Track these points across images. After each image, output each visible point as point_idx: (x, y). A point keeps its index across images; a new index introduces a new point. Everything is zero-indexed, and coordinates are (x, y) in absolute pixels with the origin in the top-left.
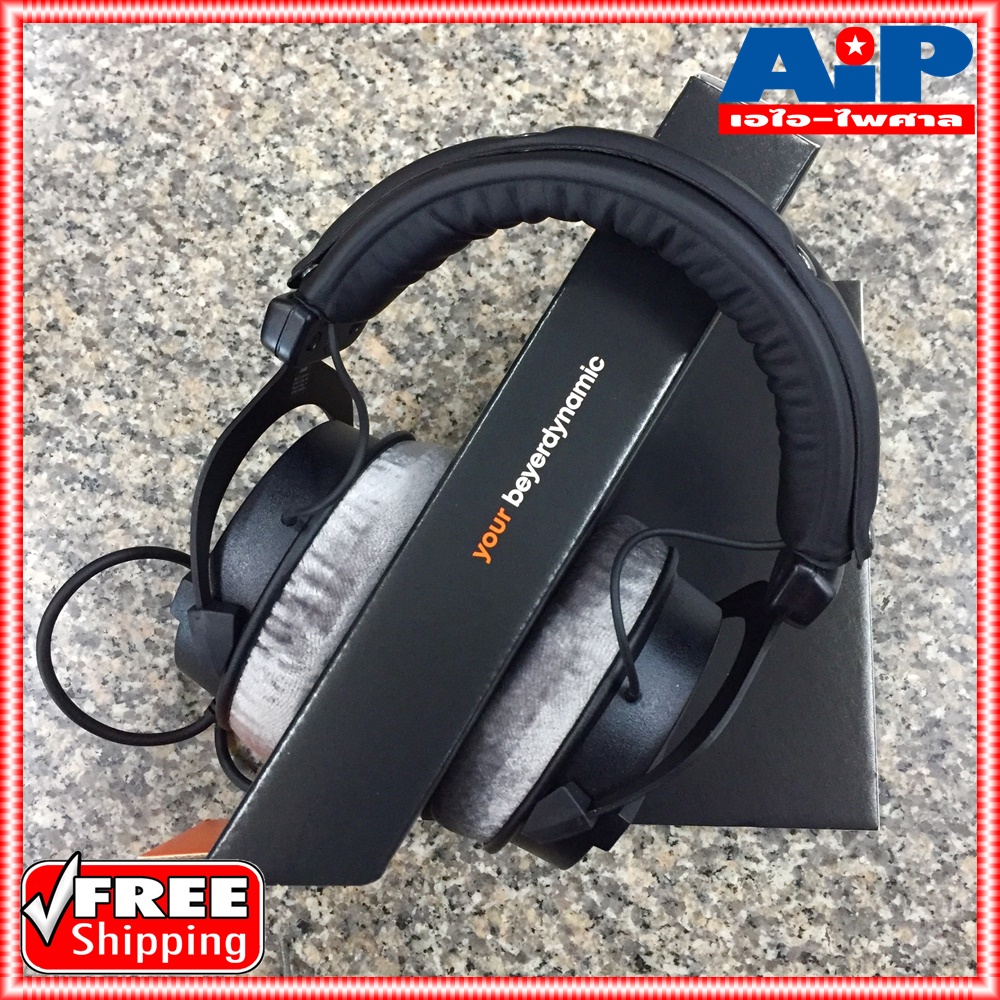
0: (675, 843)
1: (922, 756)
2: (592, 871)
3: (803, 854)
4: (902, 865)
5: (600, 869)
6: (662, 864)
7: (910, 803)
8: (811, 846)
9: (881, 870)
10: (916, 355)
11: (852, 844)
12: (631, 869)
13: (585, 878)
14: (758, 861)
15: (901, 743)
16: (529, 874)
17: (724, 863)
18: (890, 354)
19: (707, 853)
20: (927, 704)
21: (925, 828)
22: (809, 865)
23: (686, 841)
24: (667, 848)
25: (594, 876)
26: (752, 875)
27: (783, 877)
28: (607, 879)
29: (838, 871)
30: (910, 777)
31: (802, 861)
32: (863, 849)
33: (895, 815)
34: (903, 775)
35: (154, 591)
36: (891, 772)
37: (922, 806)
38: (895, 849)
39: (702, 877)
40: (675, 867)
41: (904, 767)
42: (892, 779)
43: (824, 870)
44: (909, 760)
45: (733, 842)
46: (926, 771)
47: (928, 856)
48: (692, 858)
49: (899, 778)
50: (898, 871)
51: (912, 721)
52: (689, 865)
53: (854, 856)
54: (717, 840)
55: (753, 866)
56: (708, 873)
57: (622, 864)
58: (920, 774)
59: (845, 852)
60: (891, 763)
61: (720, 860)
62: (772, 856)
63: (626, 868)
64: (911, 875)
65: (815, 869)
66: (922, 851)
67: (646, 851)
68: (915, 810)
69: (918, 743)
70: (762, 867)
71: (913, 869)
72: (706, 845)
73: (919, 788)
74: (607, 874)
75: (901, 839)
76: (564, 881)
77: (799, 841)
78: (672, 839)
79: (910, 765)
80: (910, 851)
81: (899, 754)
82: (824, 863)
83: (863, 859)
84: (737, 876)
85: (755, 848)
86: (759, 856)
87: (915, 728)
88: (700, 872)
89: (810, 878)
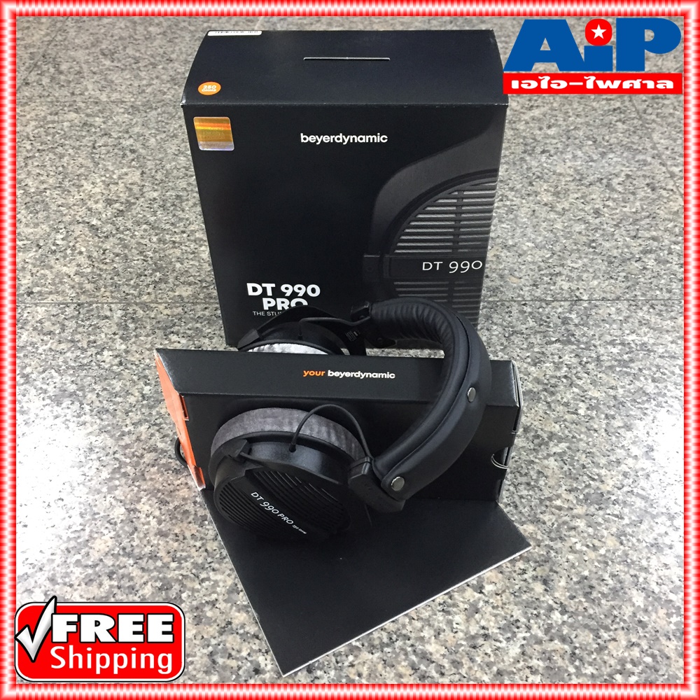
0: (456, 632)
1: (580, 593)
2: (412, 646)
3: (524, 639)
4: (577, 645)
5: (417, 644)
6: (450, 642)
7: (578, 615)
8: (528, 635)
9: (566, 647)
10: (553, 430)
11: (550, 634)
12: (433, 645)
13: (409, 649)
14: (500, 642)
15: (569, 586)
16: (379, 647)
17: (483, 642)
18: (542, 430)
19: (473, 637)
20: (580, 569)
21: (586, 626)
22: (528, 644)
23: (462, 631)
24: (452, 635)
25: (414, 648)
26: (498, 649)
27: (515, 650)
28: (420, 649)
29: (543, 647)
30: (576, 602)
31: (524, 642)
32: (555, 637)
33: (570, 620)
34: (572, 601)
35: (199, 514)
36: (566, 600)
37: (584, 616)
38: (573, 637)
39: (471, 649)
40: (457, 644)
41: (572, 598)
42: (566, 603)
43: (536, 647)
44: (574, 594)
45: (487, 632)
46: (583, 600)
47: (591, 641)
48: (466, 640)
49: (570, 603)
50: (576, 648)
51: (573, 577)
52: (464, 643)
53: (551, 640)
54: (478, 631)
55: (498, 644)
56: (474, 647)
57: (429, 642)
58: (580, 601)
59: (546, 638)
60: (565, 596)
61: (480, 641)
62: (508, 639)
63: (431, 644)
64: (583, 650)
65: (532, 646)
66: (587, 638)
67: (441, 636)
68: (580, 618)
69: (577, 587)
70: (504, 644)
71: (583, 647)
72: (472, 633)
73: (581, 608)
74: (420, 647)
75: (575, 632)
76: (397, 650)
77: (521, 632)
78: (455, 630)
79: (575, 597)
80: (581, 638)
81: (568, 591)
82: (536, 643)
83: (556, 641)
84: (490, 649)
85: (499, 635)
86: (501, 639)
87: (575, 580)
88: (470, 647)
89: (529, 650)
